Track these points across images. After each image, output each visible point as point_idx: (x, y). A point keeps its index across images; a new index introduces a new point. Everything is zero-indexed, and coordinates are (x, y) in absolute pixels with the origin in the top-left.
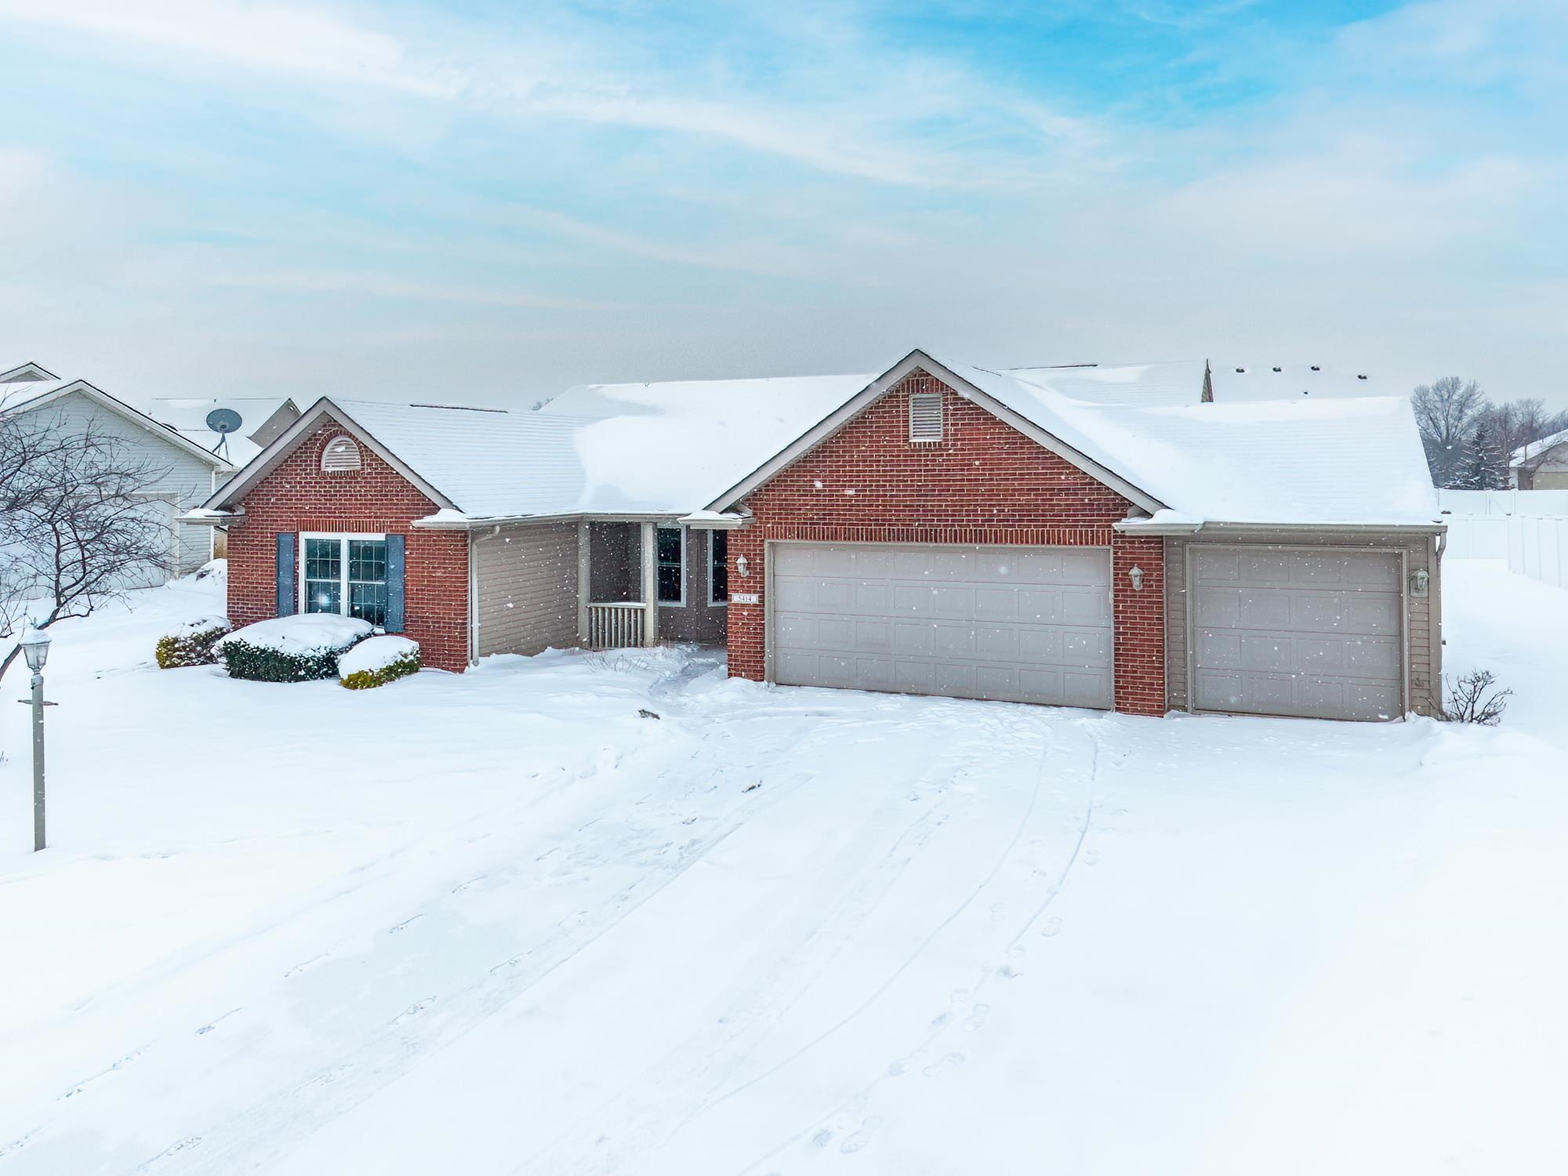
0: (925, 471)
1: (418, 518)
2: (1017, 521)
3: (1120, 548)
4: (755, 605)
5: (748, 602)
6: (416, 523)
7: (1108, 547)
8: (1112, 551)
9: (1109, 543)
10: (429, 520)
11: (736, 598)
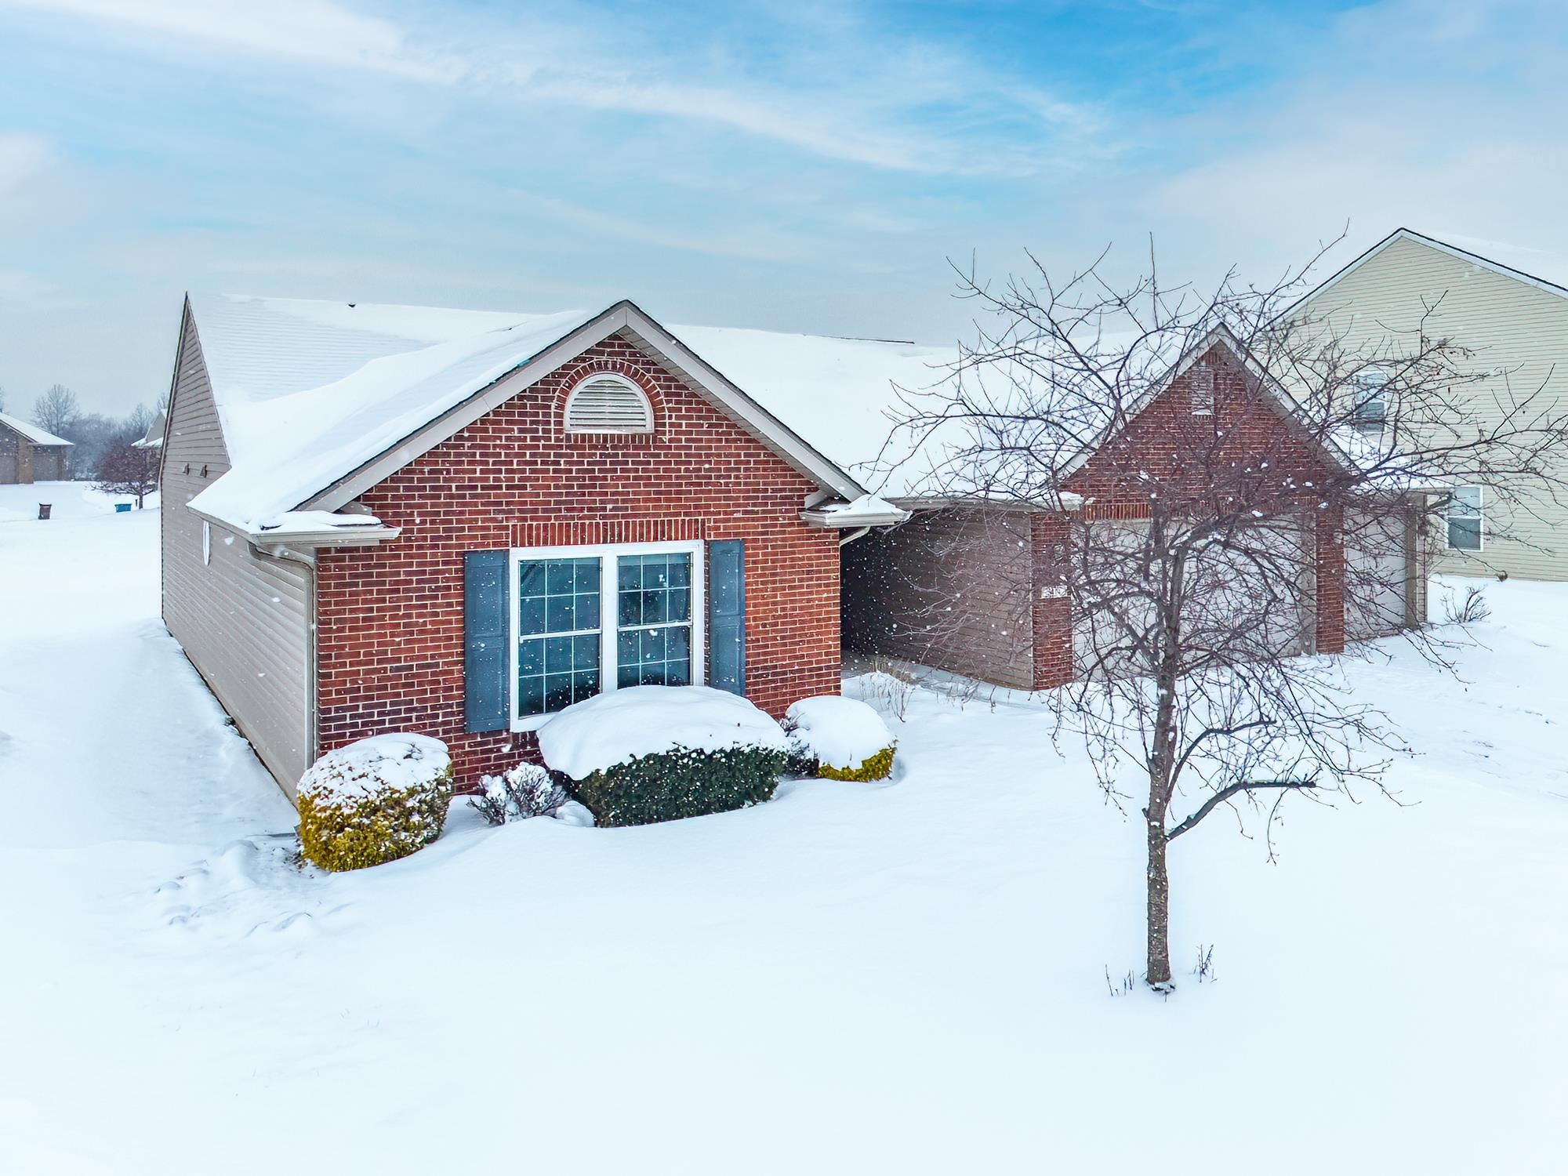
4: (1063, 599)
5: (1058, 596)
8: (1315, 517)
9: (1315, 509)
10: (837, 514)
11: (1046, 592)
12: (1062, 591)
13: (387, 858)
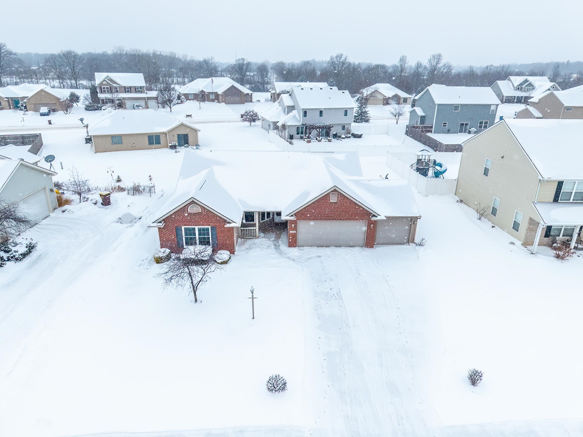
0: (333, 207)
2: (351, 216)
3: (369, 221)
7: (366, 221)
10: (228, 225)
11: (291, 232)
12: (295, 232)
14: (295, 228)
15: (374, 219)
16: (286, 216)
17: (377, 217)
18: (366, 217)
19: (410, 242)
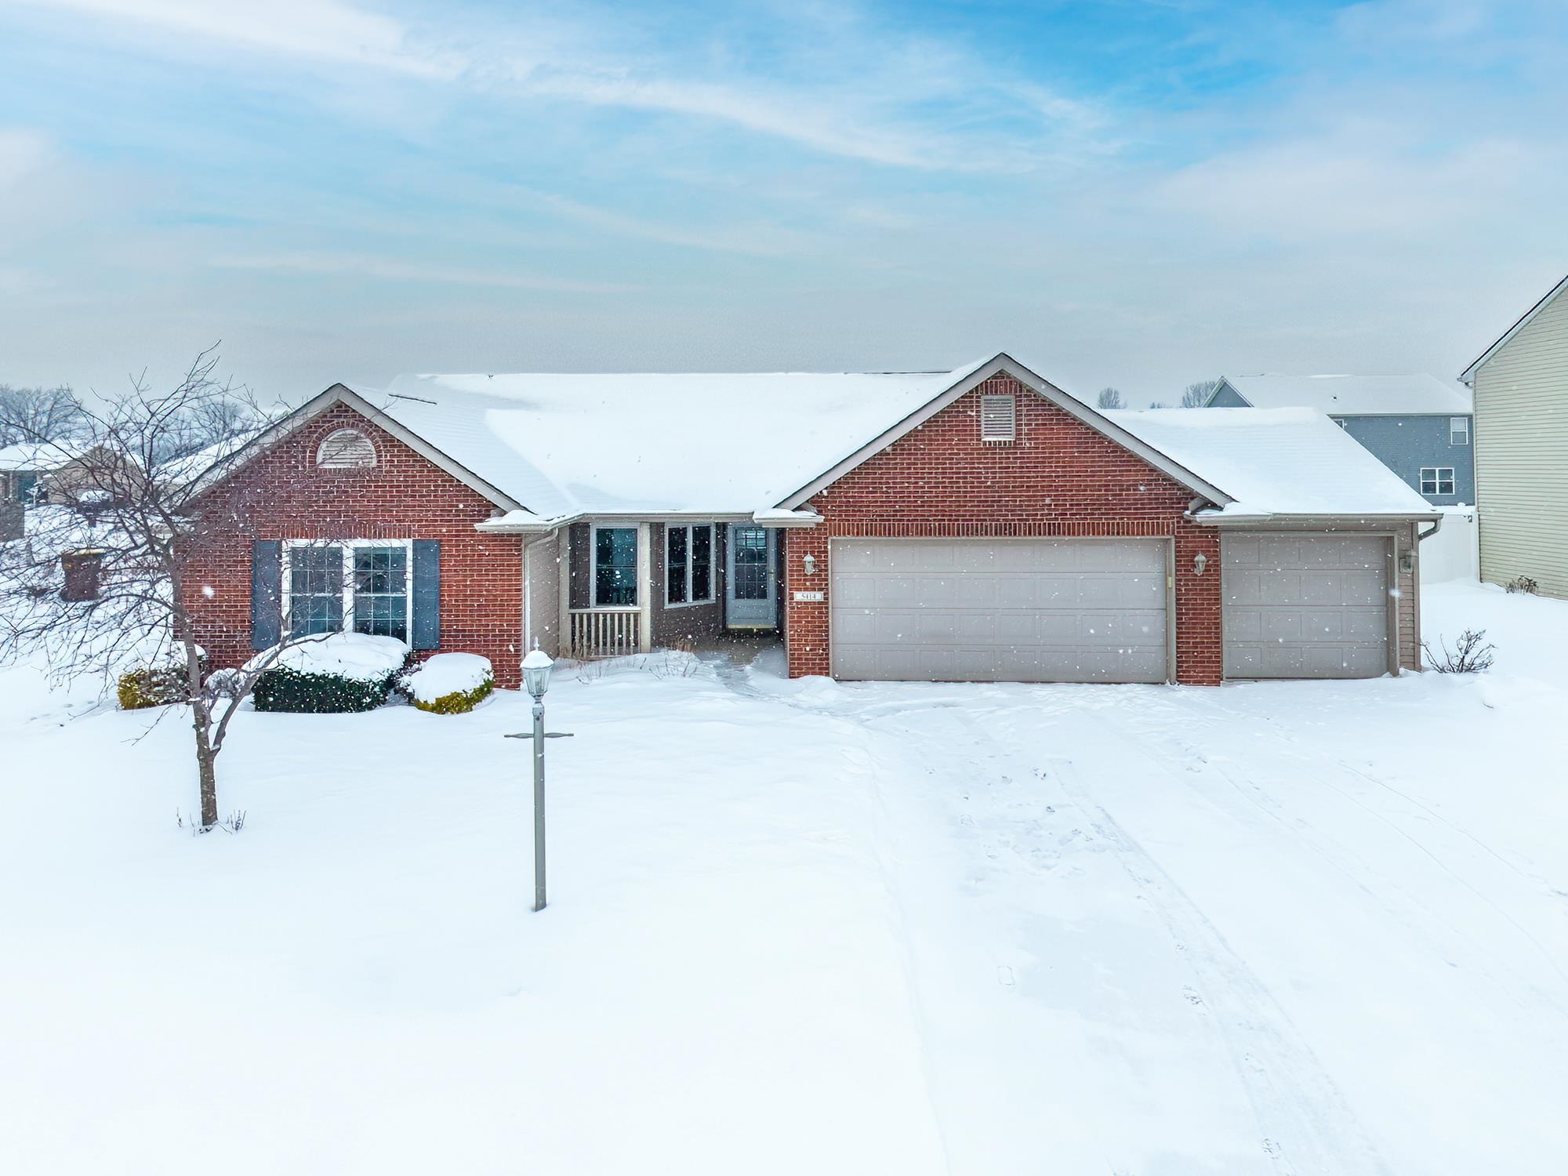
0: (1000, 468)
1: (481, 521)
2: (1089, 514)
3: (1182, 537)
4: (819, 603)
5: (813, 600)
6: (478, 526)
7: (1169, 537)
8: (1173, 542)
9: (1173, 533)
10: (493, 523)
11: (799, 596)
12: (819, 596)
13: (140, 706)
14: (820, 579)
15: (1205, 516)
16: (774, 507)
17: (1221, 509)
18: (1166, 517)
19: (1402, 664)
